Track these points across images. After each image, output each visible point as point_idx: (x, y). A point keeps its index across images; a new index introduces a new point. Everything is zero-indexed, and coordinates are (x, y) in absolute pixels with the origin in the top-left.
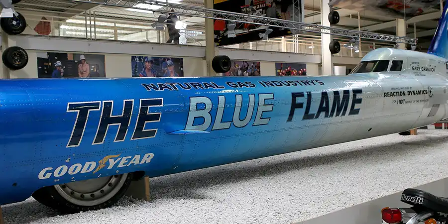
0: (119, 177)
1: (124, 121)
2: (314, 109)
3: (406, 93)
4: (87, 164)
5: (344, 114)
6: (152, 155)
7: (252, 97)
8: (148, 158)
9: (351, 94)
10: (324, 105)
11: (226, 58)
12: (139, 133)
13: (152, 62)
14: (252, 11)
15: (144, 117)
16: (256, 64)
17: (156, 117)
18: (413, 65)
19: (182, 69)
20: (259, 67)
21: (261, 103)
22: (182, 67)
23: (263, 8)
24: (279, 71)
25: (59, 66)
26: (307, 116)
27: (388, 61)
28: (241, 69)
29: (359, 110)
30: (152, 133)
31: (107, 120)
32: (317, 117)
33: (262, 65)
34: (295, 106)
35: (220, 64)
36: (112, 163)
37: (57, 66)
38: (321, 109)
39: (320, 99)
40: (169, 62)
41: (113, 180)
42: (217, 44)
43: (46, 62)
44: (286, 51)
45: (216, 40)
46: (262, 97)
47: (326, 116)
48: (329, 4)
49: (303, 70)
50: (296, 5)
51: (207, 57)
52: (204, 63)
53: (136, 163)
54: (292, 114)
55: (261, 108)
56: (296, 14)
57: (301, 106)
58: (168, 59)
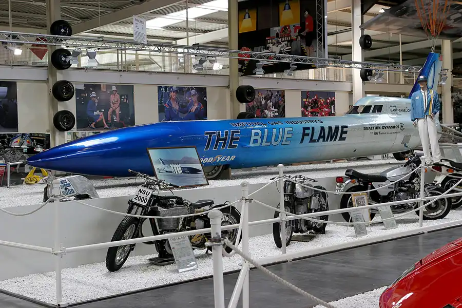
0: (219, 167)
1: (225, 140)
2: (316, 137)
3: (381, 127)
4: (210, 158)
5: (335, 140)
6: (235, 157)
7: (281, 130)
8: (233, 158)
9: (340, 129)
10: (322, 135)
11: (250, 87)
12: (230, 146)
13: (176, 92)
14: (277, 43)
15: (232, 139)
16: (280, 93)
17: (237, 139)
18: (391, 108)
19: (205, 99)
20: (284, 96)
21: (286, 133)
22: (206, 97)
23: (288, 41)
24: (304, 100)
25: (94, 97)
26: (312, 140)
27: (371, 106)
28: (265, 98)
29: (345, 138)
30: (235, 146)
31: (219, 140)
32: (318, 141)
33: (286, 94)
34: (304, 135)
35: (244, 94)
36: (219, 159)
37: (92, 97)
38: (320, 137)
39: (320, 131)
40: (193, 92)
41: (216, 168)
42: (241, 73)
43: (83, 93)
44: (313, 79)
45: (240, 70)
46: (287, 130)
47: (324, 141)
48: (360, 27)
49: (331, 99)
50: (320, 40)
51: (231, 86)
52: (228, 92)
53: (228, 160)
54: (303, 139)
55: (286, 136)
56: (320, 49)
57: (308, 135)
58: (192, 89)
